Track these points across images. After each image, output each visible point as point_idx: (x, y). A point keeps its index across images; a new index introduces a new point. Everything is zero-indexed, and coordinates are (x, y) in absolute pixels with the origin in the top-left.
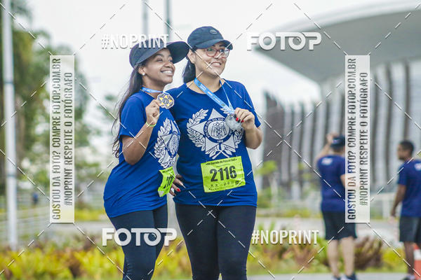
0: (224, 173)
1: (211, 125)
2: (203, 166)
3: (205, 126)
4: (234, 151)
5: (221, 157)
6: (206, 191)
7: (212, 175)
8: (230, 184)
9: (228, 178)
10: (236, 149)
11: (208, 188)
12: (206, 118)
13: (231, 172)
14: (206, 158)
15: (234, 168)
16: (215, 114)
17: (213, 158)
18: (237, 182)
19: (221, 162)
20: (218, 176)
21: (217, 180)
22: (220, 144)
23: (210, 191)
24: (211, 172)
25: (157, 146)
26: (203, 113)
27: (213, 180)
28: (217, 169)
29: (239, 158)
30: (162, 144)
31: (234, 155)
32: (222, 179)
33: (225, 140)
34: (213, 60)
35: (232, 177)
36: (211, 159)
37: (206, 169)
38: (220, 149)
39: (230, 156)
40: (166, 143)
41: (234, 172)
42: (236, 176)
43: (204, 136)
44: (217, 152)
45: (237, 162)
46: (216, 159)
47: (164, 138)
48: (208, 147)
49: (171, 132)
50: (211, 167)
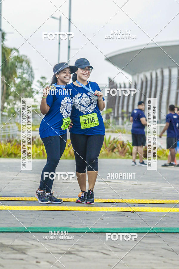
0: (90, 120)
1: (83, 100)
2: (80, 117)
3: (80, 100)
4: (93, 111)
5: (88, 113)
6: (82, 128)
7: (84, 121)
8: (93, 125)
9: (91, 122)
10: (94, 110)
11: (83, 127)
12: (81, 97)
13: (93, 120)
14: (82, 114)
15: (94, 118)
16: (84, 95)
17: (85, 114)
18: (96, 124)
19: (88, 116)
20: (87, 122)
21: (86, 123)
22: (87, 108)
23: (84, 128)
24: (84, 120)
25: (61, 108)
26: (79, 95)
27: (85, 123)
28: (87, 119)
29: (95, 114)
30: (63, 107)
31: (93, 112)
32: (89, 123)
33: (89, 106)
34: (85, 74)
35: (93, 122)
36: (84, 114)
37: (82, 119)
38: (87, 110)
39: (92, 113)
40: (65, 107)
41: (94, 119)
42: (95, 121)
43: (80, 105)
44: (86, 111)
45: (95, 116)
46: (85, 115)
47: (64, 105)
48: (82, 109)
49: (67, 102)
50: (84, 118)
